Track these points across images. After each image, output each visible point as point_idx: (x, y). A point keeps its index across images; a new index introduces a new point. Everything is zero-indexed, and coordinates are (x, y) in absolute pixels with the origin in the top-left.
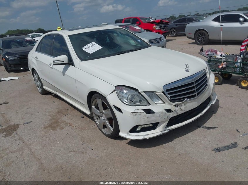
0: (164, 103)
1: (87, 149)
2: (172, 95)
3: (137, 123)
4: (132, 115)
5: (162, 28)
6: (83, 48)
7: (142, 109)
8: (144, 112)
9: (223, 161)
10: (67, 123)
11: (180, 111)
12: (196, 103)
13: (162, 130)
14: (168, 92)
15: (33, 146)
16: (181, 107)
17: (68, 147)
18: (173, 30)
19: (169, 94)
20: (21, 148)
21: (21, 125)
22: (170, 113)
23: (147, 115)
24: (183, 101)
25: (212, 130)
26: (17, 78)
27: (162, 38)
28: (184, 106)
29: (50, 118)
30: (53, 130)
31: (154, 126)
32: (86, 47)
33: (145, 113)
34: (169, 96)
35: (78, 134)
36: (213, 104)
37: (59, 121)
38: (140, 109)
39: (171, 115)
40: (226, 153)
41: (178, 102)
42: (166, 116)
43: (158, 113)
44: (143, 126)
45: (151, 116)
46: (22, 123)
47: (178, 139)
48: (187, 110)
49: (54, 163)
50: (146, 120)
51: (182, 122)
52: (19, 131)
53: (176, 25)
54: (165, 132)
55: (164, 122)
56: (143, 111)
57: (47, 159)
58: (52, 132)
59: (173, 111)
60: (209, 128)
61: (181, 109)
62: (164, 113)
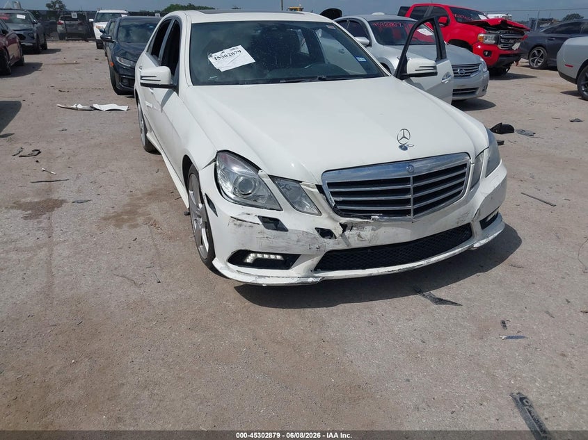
0: (320, 214)
1: (150, 279)
2: (341, 199)
3: (243, 244)
4: (232, 224)
5: (502, 41)
6: (211, 56)
7: (259, 217)
8: (261, 223)
9: (408, 380)
10: (150, 219)
11: (357, 242)
12: (409, 231)
13: (303, 275)
14: (332, 190)
15: (59, 248)
16: (362, 233)
17: (117, 266)
18: (539, 52)
19: (333, 194)
20: (38, 246)
21: (68, 202)
22: (327, 240)
23: (266, 230)
24: (369, 217)
25: (443, 306)
26: (125, 108)
27: (478, 65)
28: (371, 232)
29: (127, 200)
30: (116, 226)
31: (288, 261)
32: (218, 54)
33: (261, 227)
34: (333, 199)
35: (155, 245)
36: (477, 245)
37: (140, 211)
38: (253, 214)
39: (330, 245)
40: (432, 366)
41: (353, 217)
42: (315, 244)
43: (296, 232)
44: (259, 256)
45: (275, 237)
46: (72, 200)
47: (348, 306)
48: (379, 243)
49: (72, 289)
50: (262, 241)
51: (364, 268)
52: (57, 213)
53: (550, 39)
54: (310, 280)
55: (310, 257)
56: (258, 221)
57: (66, 278)
58: (112, 229)
59: (337, 236)
60: (440, 301)
61: (359, 236)
62: (312, 236)
